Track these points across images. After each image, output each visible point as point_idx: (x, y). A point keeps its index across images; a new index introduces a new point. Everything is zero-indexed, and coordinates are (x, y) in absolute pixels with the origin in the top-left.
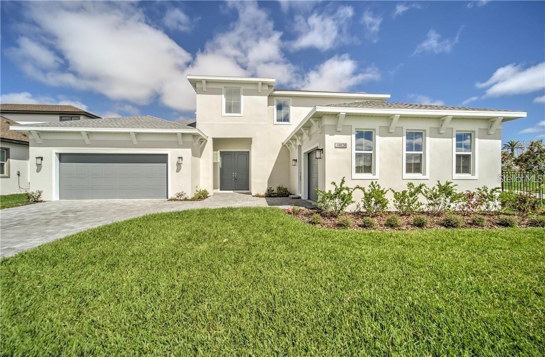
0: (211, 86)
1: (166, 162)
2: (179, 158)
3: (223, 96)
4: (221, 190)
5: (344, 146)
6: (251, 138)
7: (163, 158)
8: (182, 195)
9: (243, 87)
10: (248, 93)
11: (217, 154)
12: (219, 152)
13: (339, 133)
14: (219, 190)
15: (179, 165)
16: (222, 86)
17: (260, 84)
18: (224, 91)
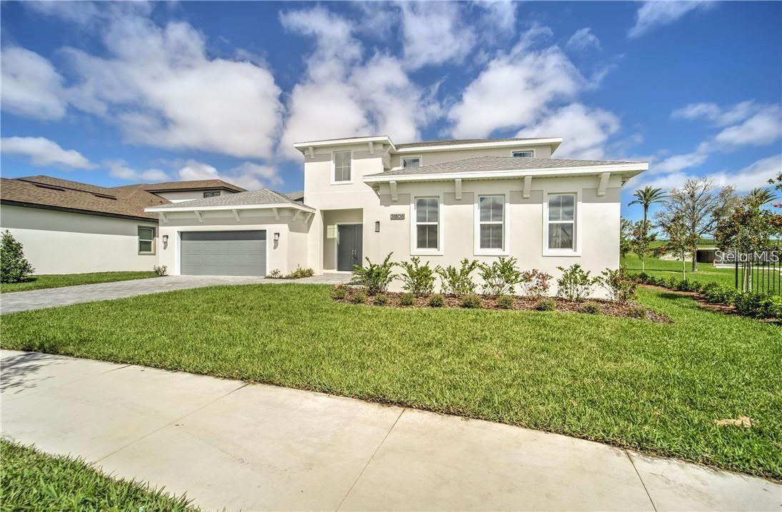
0: (319, 152)
1: (264, 238)
2: (275, 234)
3: (332, 162)
4: (339, 270)
5: (401, 217)
6: (362, 209)
7: (261, 235)
8: (277, 273)
9: (353, 150)
10: (359, 156)
11: (334, 228)
12: (336, 226)
13: (395, 202)
14: (335, 270)
15: (276, 241)
16: (331, 151)
17: (371, 144)
18: (333, 156)
